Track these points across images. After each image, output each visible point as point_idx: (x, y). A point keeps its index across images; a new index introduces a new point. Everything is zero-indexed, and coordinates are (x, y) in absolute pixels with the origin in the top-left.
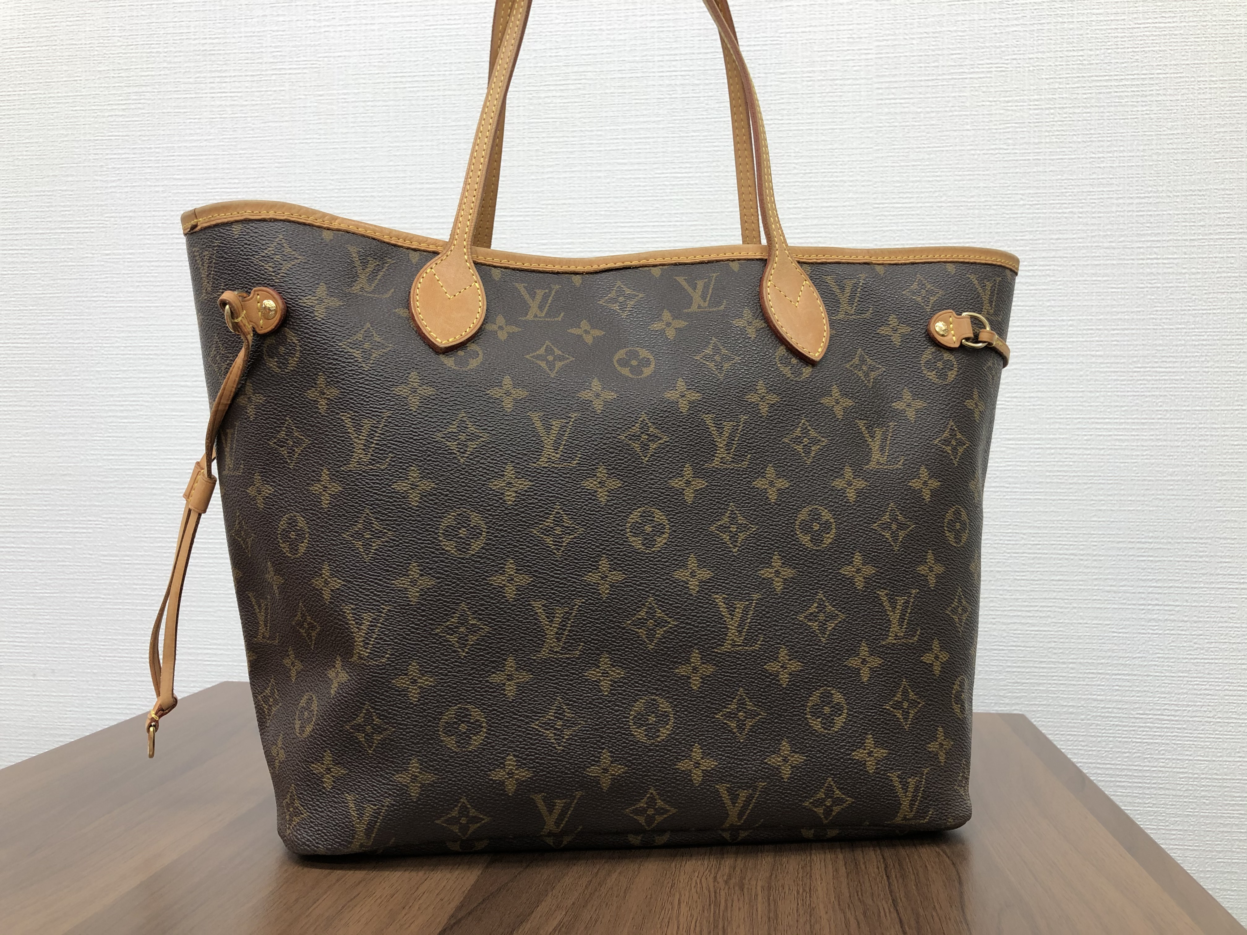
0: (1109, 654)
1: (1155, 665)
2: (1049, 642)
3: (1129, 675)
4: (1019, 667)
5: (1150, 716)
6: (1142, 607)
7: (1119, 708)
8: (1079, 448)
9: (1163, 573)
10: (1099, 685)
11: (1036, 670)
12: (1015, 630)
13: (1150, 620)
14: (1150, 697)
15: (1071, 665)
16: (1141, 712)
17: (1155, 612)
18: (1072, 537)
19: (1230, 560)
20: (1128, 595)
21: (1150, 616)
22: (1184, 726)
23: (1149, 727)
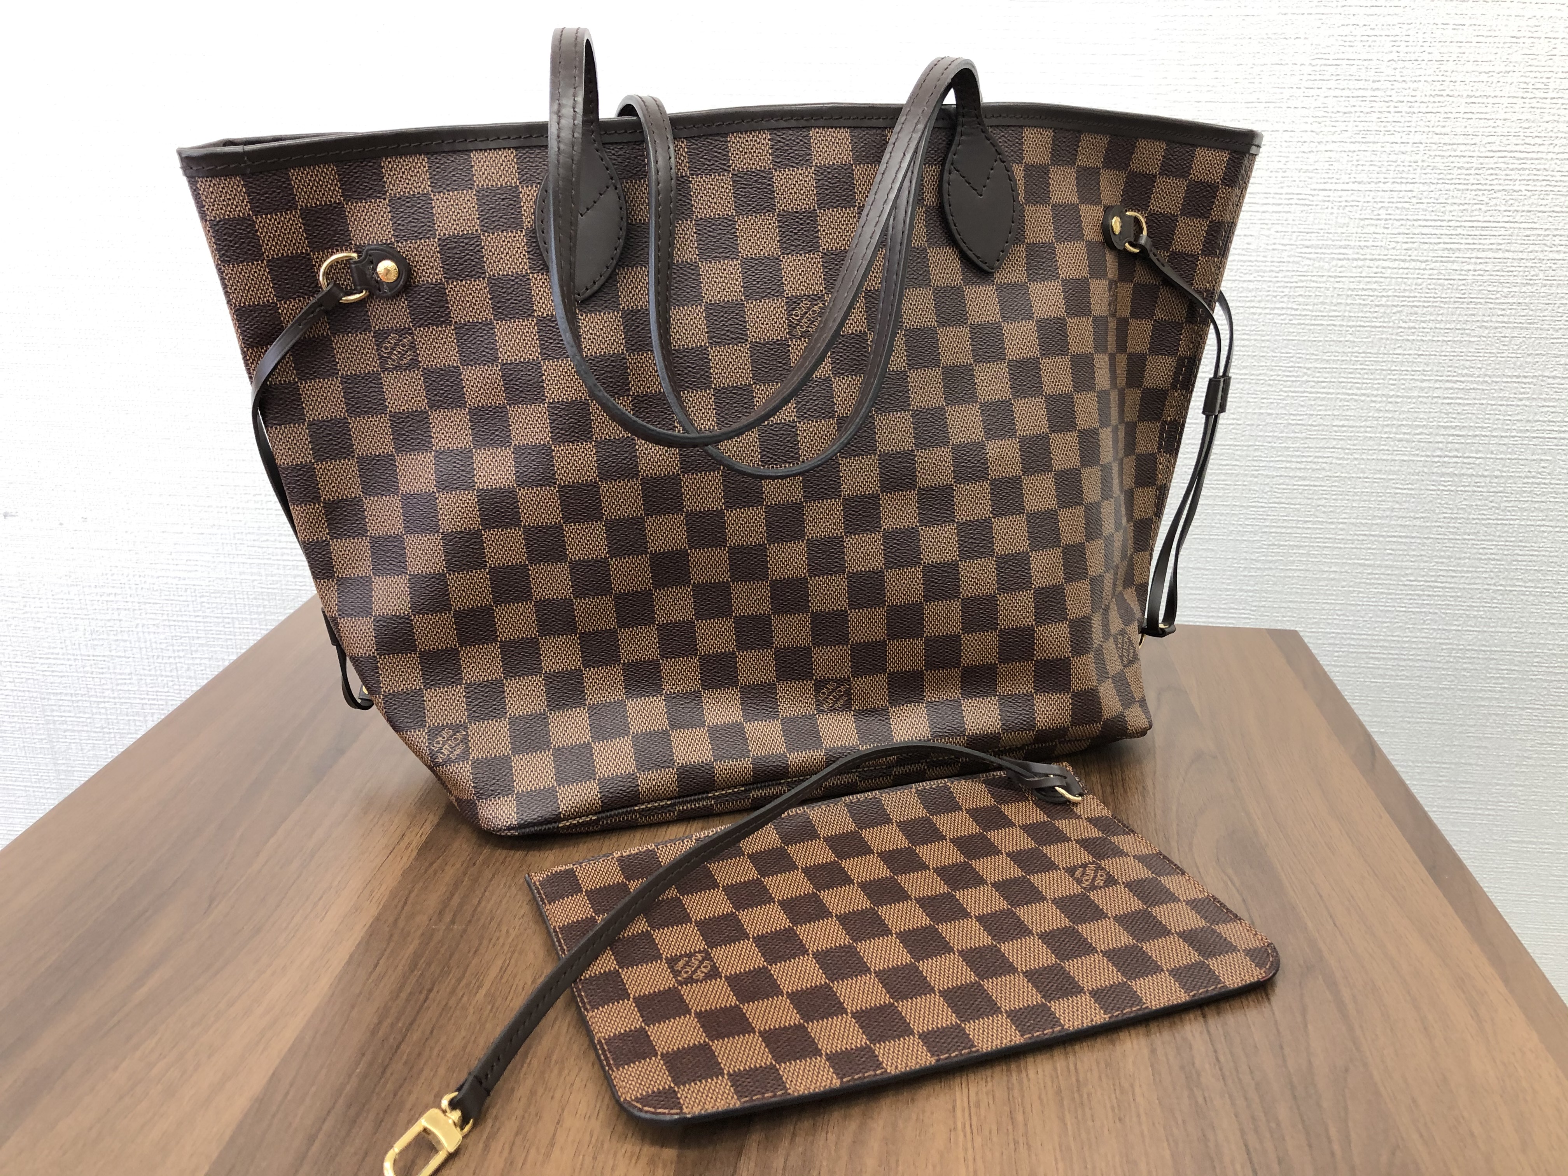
0: (1388, 513)
1: (1439, 526)
2: (1319, 499)
3: (1406, 537)
4: (1279, 527)
5: (1422, 583)
6: (1436, 459)
7: (1388, 575)
8: (1395, 260)
9: (1471, 419)
10: (1370, 549)
11: (1299, 531)
12: (1279, 485)
13: (1443, 475)
14: (1426, 562)
15: (1341, 526)
16: (1412, 578)
17: (1451, 465)
18: (1367, 373)
19: (1555, 404)
20: (1422, 444)
21: (1444, 470)
22: (1459, 594)
23: (1418, 595)
